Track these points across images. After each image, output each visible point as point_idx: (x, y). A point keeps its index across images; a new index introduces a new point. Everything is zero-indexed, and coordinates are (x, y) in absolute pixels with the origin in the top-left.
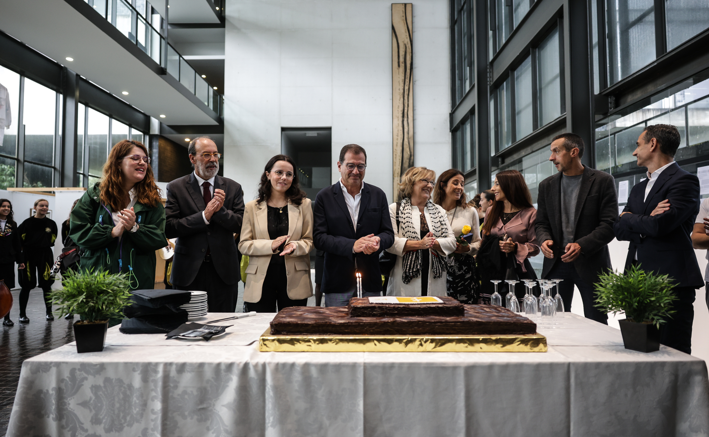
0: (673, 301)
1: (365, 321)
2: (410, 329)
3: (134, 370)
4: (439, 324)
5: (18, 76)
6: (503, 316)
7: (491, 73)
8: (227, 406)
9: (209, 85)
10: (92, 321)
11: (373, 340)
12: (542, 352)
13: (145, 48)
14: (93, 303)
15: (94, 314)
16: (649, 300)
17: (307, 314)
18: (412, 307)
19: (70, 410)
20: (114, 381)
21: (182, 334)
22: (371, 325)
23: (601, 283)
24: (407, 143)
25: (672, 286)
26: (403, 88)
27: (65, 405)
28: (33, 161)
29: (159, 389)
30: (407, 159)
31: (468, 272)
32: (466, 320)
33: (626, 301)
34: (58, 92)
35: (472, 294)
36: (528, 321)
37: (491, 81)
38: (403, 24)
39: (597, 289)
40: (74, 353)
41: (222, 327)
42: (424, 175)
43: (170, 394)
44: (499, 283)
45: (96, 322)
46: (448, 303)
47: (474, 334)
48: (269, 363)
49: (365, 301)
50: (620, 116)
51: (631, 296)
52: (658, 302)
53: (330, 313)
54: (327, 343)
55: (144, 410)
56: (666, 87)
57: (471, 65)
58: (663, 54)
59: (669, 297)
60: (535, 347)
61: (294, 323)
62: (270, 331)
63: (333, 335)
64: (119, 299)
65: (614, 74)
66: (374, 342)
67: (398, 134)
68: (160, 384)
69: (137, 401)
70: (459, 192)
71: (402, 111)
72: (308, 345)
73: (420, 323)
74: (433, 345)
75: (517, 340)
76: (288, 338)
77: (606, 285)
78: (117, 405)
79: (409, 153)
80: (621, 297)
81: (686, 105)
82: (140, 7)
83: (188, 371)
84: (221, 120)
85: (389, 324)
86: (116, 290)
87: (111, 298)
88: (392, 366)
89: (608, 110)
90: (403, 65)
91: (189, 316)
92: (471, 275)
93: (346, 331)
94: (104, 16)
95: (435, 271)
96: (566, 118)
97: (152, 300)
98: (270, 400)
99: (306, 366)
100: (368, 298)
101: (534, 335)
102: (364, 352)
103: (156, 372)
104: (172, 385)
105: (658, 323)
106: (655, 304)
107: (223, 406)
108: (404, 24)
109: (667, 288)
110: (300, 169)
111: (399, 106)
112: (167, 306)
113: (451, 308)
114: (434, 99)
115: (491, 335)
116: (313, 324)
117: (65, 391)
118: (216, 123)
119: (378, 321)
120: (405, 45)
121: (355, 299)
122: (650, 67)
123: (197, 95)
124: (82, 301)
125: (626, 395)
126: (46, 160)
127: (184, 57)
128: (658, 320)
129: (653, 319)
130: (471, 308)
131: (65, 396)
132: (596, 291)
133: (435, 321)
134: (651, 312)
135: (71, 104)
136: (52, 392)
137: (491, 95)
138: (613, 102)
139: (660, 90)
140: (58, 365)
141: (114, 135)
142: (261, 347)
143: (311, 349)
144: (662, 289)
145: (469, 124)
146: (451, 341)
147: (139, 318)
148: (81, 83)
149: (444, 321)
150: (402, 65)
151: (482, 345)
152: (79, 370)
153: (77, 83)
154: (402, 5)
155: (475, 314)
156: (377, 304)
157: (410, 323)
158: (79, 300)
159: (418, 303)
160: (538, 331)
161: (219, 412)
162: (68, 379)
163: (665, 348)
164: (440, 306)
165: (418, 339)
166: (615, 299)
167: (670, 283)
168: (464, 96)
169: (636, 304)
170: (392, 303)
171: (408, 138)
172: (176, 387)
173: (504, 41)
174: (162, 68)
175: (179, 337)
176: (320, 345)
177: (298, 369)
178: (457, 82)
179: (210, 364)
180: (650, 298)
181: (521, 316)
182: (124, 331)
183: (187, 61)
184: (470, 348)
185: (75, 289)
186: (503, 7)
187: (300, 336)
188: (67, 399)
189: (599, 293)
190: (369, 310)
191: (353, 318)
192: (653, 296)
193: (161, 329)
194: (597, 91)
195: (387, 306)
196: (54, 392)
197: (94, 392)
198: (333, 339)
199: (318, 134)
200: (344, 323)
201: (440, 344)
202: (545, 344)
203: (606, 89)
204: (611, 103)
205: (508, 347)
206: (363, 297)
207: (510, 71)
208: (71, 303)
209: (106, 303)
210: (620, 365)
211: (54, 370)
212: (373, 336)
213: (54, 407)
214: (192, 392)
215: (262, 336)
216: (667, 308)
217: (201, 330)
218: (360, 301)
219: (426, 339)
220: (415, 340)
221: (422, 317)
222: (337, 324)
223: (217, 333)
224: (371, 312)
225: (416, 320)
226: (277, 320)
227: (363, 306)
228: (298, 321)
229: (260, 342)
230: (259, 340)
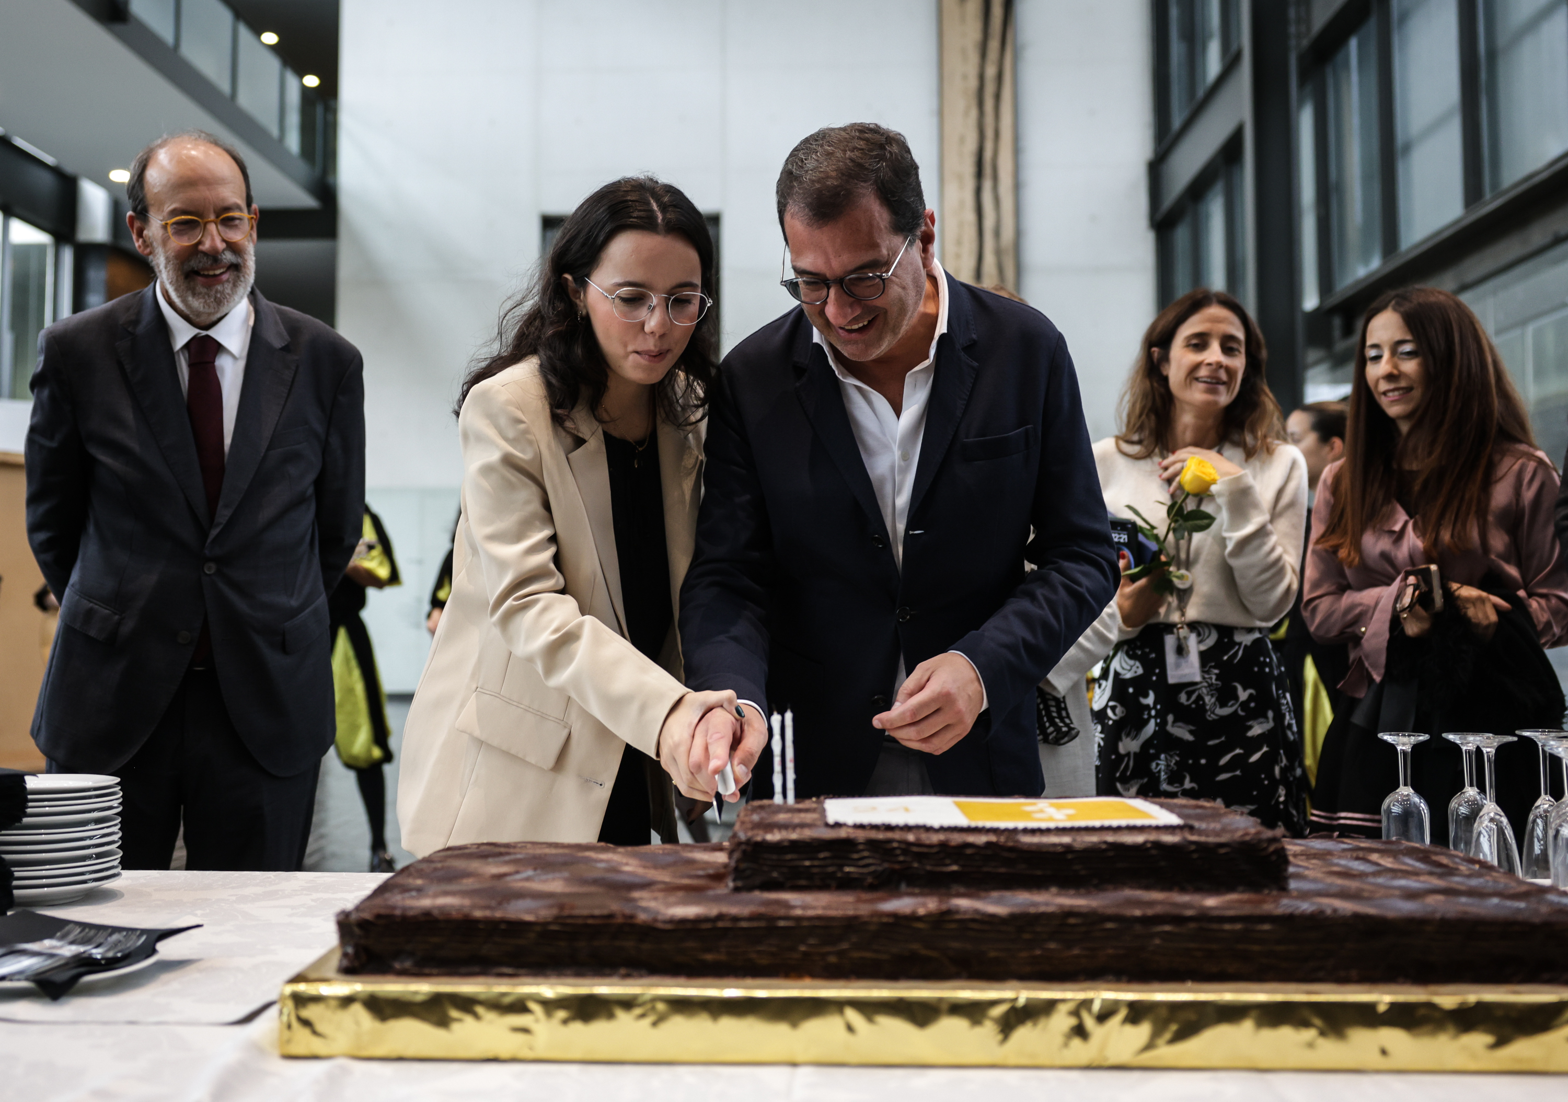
1: (798, 912)
2: (1024, 954)
4: (1167, 928)
6: (1479, 893)
7: (1303, 7)
9: (284, 68)
11: (838, 1005)
17: (530, 873)
18: (1031, 844)
22: (828, 929)
24: (995, 271)
31: (1258, 714)
32: (1301, 907)
37: (1301, 36)
41: (146, 930)
44: (1416, 747)
46: (1203, 826)
47: (1343, 978)
49: (808, 817)
53: (640, 871)
54: (611, 1016)
62: (338, 954)
63: (641, 976)
66: (841, 1011)
67: (959, 237)
71: (975, 155)
72: (515, 1029)
73: (1072, 921)
74: (1144, 1031)
76: (416, 993)
84: (326, 193)
85: (920, 925)
92: (1271, 724)
93: (709, 957)
100: (822, 803)
102: (794, 1065)
111: (962, 138)
113: (1222, 851)
114: (1091, 112)
115: (1433, 988)
116: (545, 924)
118: (305, 200)
119: (864, 910)
121: (762, 806)
123: (241, 100)
130: (1312, 855)
133: (1150, 912)
137: (1301, 86)
142: (287, 1033)
143: (531, 1048)
145: (1221, 199)
149: (1189, 913)
151: (1391, 1036)
155: (1339, 882)
156: (861, 827)
157: (1023, 923)
159: (1061, 825)
164: (1168, 838)
165: (1063, 1001)
168: (1201, 95)
170: (936, 824)
171: (998, 253)
176: (577, 1027)
178: (1177, 49)
184: (1329, 1050)
187: (481, 979)
190: (822, 855)
191: (745, 896)
195: (911, 837)
198: (641, 1000)
200: (698, 921)
201: (1174, 1027)
205: (1527, 1048)
206: (797, 797)
212: (841, 983)
215: (298, 978)
217: (47, 944)
218: (782, 817)
219: (1103, 1000)
220: (1049, 1006)
221: (1082, 891)
222: (665, 922)
223: (110, 964)
224: (830, 869)
225: (1050, 909)
226: (378, 901)
227: (794, 836)
228: (474, 907)
229: (285, 1011)
230: (282, 998)
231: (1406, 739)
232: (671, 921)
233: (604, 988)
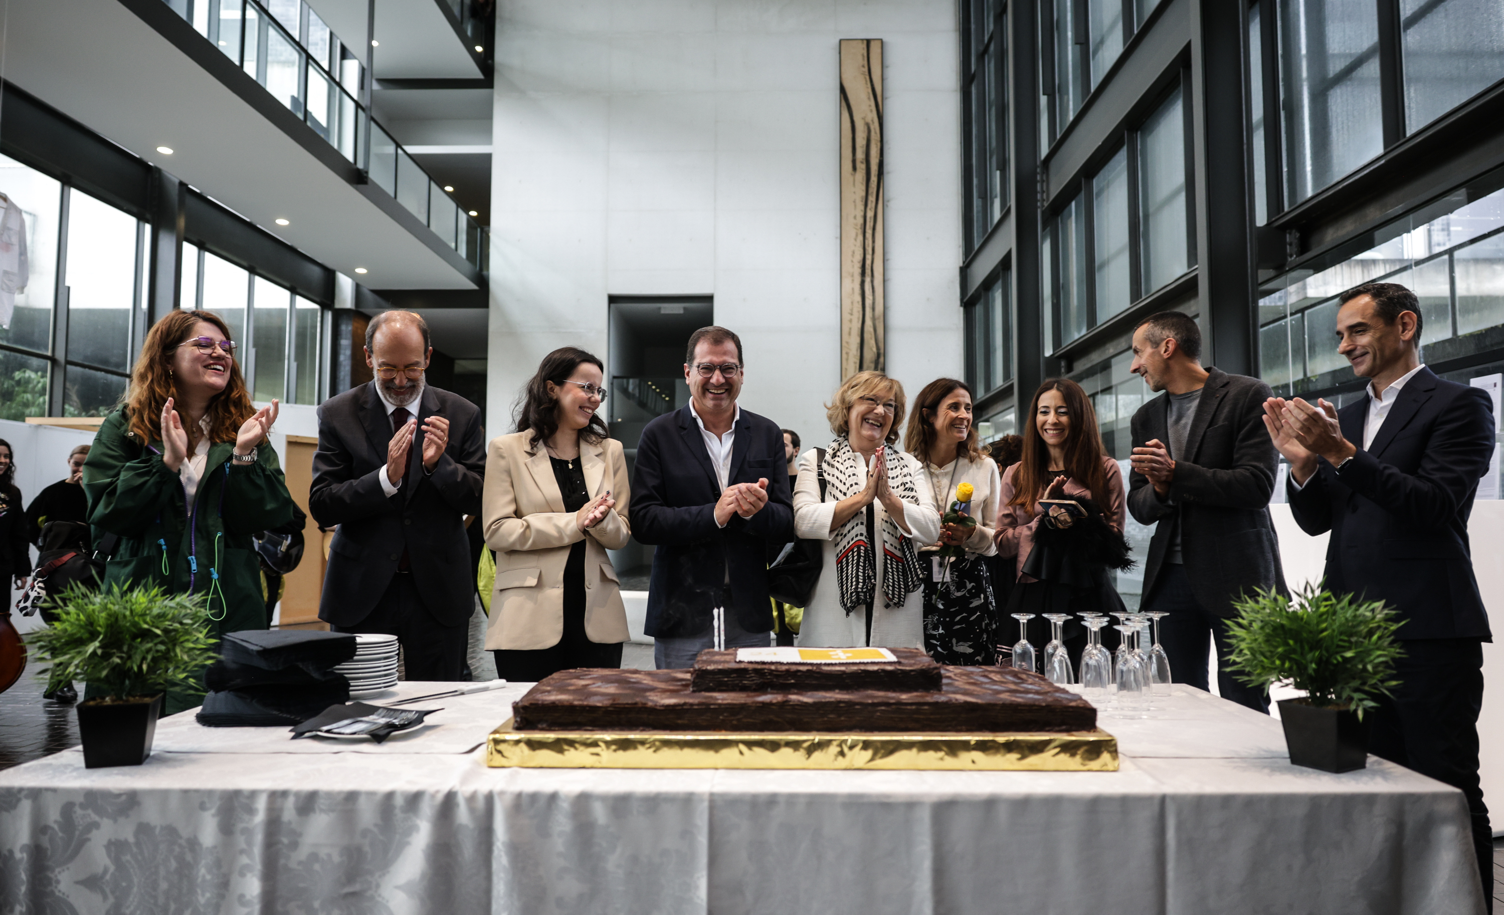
0: (1393, 659)
1: (720, 702)
2: (819, 720)
3: (203, 807)
4: (884, 708)
5: (56, 185)
6: (1027, 692)
7: (1045, 184)
8: (406, 888)
9: (458, 206)
10: (121, 699)
11: (735, 743)
12: (1107, 771)
13: (327, 130)
14: (121, 658)
15: (127, 682)
16: (1342, 657)
17: (599, 684)
18: (827, 671)
19: (61, 895)
20: (157, 831)
21: (325, 728)
22: (732, 709)
23: (1240, 620)
24: (872, 330)
25: (1392, 626)
26: (862, 213)
27: (50, 884)
28: (86, 363)
29: (257, 850)
30: (872, 362)
31: (976, 595)
32: (943, 699)
33: (1291, 660)
34: (141, 218)
35: (983, 641)
36: (1079, 702)
37: (1044, 200)
38: (864, 82)
39: (1231, 633)
40: (77, 769)
41: (417, 712)
42: (870, 389)
43: (282, 861)
44: (1029, 621)
45: (131, 699)
46: (908, 661)
47: (958, 730)
48: (502, 793)
49: (728, 658)
50: (1311, 271)
51: (1302, 647)
52: (1362, 661)
53: (651, 683)
54: (635, 748)
55: (222, 897)
56: (1404, 210)
57: (1003, 167)
58: (1399, 140)
59: (1384, 650)
60: (1091, 759)
61: (566, 703)
62: (513, 721)
63: (649, 730)
64: (181, 651)
65: (1298, 183)
66: (737, 746)
67: (852, 310)
68: (259, 838)
69: (208, 877)
70: (962, 424)
71: (861, 263)
72: (593, 754)
73: (842, 705)
74: (869, 754)
75: (1053, 745)
76: (548, 738)
77: (1250, 624)
78: (164, 886)
79: (875, 349)
80: (1280, 650)
81: (1450, 252)
82: (316, 44)
83: (322, 810)
84: (482, 280)
85: (774, 707)
86: (175, 630)
87: (162, 648)
88: (772, 800)
89: (1286, 259)
90: (864, 166)
91: (351, 688)
92: (982, 601)
93: (680, 722)
94: (237, 63)
95: (890, 592)
96: (1196, 276)
97: (266, 653)
98: (502, 875)
99: (583, 800)
100: (736, 650)
101: (1092, 734)
102: (716, 769)
103: (251, 811)
104: (285, 840)
105: (1361, 707)
106: (1356, 666)
107: (397, 887)
108: (866, 81)
109: (1382, 630)
110: (650, 383)
111: (854, 252)
112: (301, 666)
113: (913, 673)
114: (928, 238)
115: (995, 733)
116: (606, 707)
117: (49, 853)
118: (472, 286)
119: (749, 700)
120: (868, 127)
121: (708, 653)
122: (1372, 168)
123: (433, 228)
124: (94, 653)
125: (1289, 868)
126: (114, 360)
127: (407, 148)
128: (1361, 700)
129: (1351, 699)
130: (962, 674)
131: (50, 863)
132: (1229, 637)
133: (876, 701)
134: (1347, 683)
135: (167, 244)
136: (21, 856)
137: (1044, 229)
138: (1295, 241)
139: (1392, 216)
140: (35, 794)
141: (259, 310)
142: (490, 757)
143: (600, 762)
144: (1371, 633)
145: (1000, 291)
146: (909, 745)
147: (238, 691)
148: (190, 201)
149: (894, 701)
150: (861, 167)
151: (977, 755)
152: (83, 806)
153: (182, 202)
154: (860, 42)
155: (967, 687)
157: (818, 706)
158: (87, 652)
159: (842, 661)
160: (1099, 724)
161: (387, 901)
162: (56, 827)
163: (1380, 764)
164: (889, 668)
165: (835, 740)
166: (1268, 654)
167: (1388, 619)
168: (989, 230)
169: (1314, 666)
170: (785, 662)
171: (874, 319)
172: (294, 845)
173: (1071, 117)
174: (358, 170)
175: (319, 733)
176: (621, 753)
177: (565, 805)
178: (976, 202)
179: (371, 794)
180: (1344, 652)
181: (1067, 692)
182: (205, 720)
183: (412, 157)
184: (950, 762)
185: (81, 627)
186: (1070, 48)
187: (577, 732)
188: (53, 871)
189: (1233, 641)
190: (732, 676)
191: (697, 694)
192: (1349, 649)
193: (285, 715)
194: (1261, 219)
195: (773, 667)
196: (25, 855)
197: (113, 855)
198: (649, 741)
199: (685, 309)
200: (675, 705)
201: (883, 751)
202: (1114, 754)
203: (1282, 214)
204: (1291, 244)
205: (1034, 760)
206: (726, 647)
207: (1083, 179)
208: (70, 659)
209: (149, 657)
210: (1276, 800)
211: (26, 806)
212: (738, 732)
213: (23, 889)
214: (329, 855)
215: (495, 731)
216: (1381, 674)
217: (371, 718)
218: (717, 658)
219: (852, 740)
220: (829, 742)
221: (850, 691)
222: (660, 706)
223: (403, 727)
224: (737, 682)
225: (832, 700)
226: (531, 697)
227: (720, 667)
228: (574, 700)
229: (490, 747)
230: (489, 741)
231: (1024, 617)
232: (663, 706)
233: (632, 736)
